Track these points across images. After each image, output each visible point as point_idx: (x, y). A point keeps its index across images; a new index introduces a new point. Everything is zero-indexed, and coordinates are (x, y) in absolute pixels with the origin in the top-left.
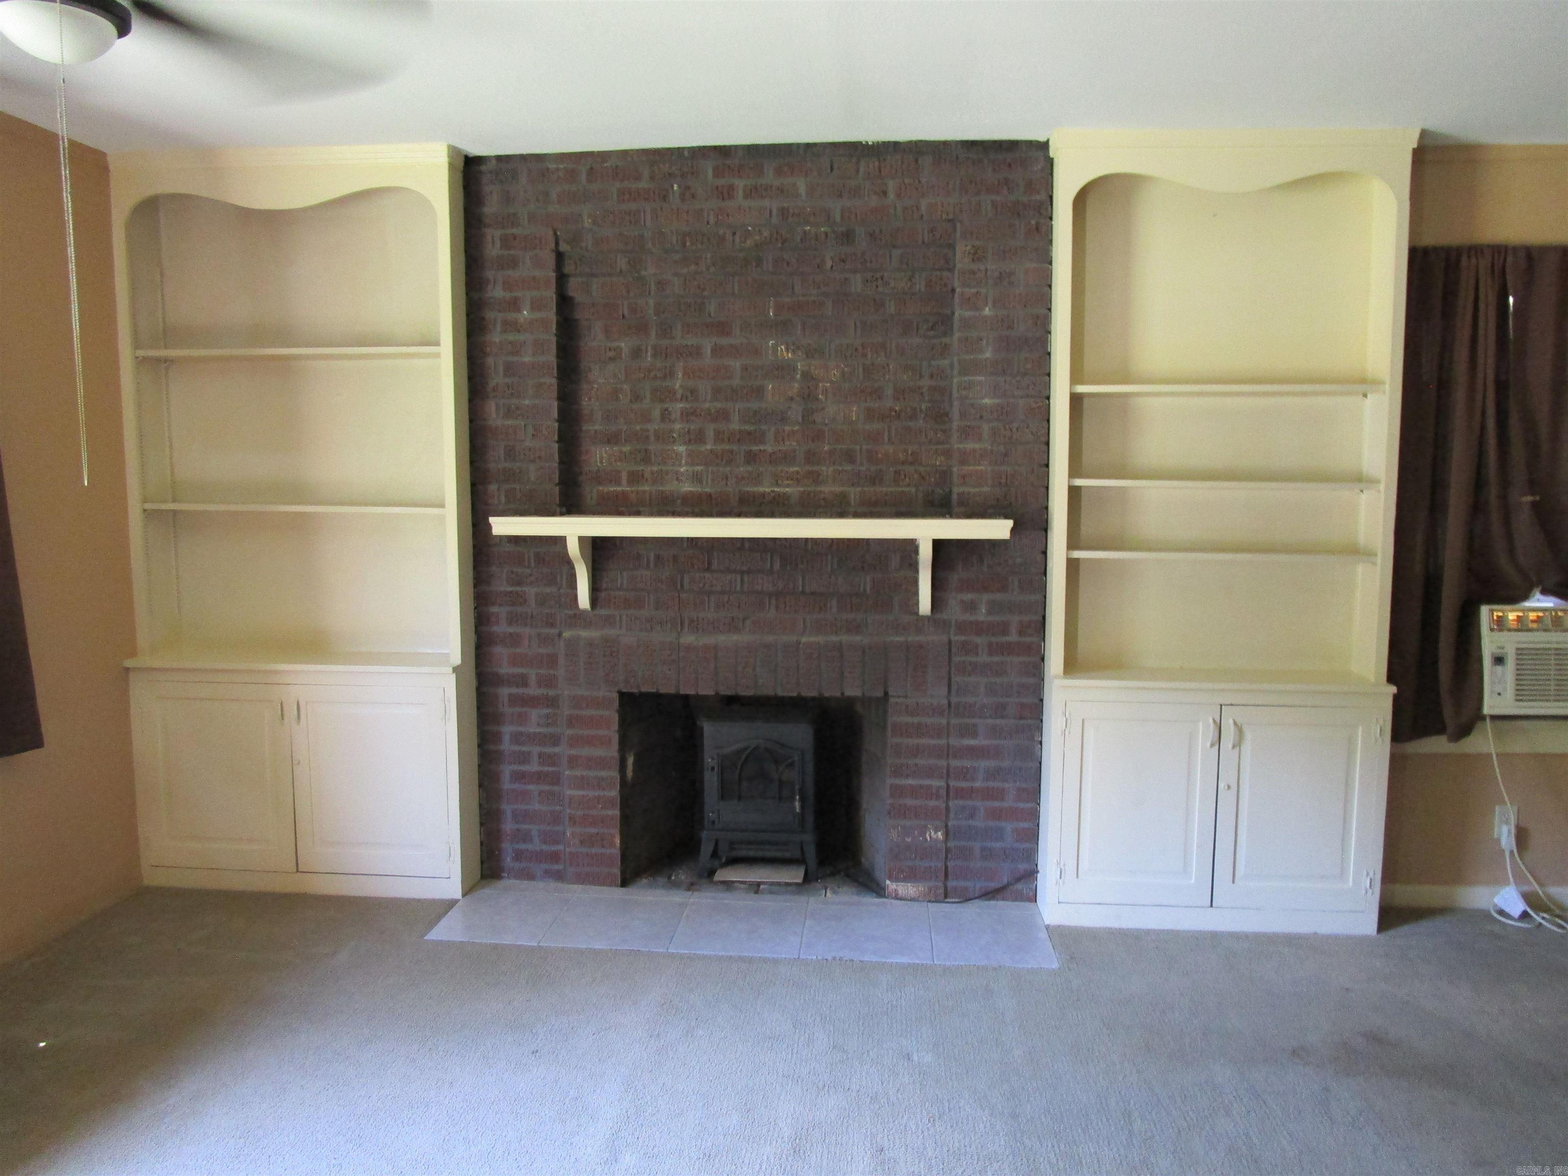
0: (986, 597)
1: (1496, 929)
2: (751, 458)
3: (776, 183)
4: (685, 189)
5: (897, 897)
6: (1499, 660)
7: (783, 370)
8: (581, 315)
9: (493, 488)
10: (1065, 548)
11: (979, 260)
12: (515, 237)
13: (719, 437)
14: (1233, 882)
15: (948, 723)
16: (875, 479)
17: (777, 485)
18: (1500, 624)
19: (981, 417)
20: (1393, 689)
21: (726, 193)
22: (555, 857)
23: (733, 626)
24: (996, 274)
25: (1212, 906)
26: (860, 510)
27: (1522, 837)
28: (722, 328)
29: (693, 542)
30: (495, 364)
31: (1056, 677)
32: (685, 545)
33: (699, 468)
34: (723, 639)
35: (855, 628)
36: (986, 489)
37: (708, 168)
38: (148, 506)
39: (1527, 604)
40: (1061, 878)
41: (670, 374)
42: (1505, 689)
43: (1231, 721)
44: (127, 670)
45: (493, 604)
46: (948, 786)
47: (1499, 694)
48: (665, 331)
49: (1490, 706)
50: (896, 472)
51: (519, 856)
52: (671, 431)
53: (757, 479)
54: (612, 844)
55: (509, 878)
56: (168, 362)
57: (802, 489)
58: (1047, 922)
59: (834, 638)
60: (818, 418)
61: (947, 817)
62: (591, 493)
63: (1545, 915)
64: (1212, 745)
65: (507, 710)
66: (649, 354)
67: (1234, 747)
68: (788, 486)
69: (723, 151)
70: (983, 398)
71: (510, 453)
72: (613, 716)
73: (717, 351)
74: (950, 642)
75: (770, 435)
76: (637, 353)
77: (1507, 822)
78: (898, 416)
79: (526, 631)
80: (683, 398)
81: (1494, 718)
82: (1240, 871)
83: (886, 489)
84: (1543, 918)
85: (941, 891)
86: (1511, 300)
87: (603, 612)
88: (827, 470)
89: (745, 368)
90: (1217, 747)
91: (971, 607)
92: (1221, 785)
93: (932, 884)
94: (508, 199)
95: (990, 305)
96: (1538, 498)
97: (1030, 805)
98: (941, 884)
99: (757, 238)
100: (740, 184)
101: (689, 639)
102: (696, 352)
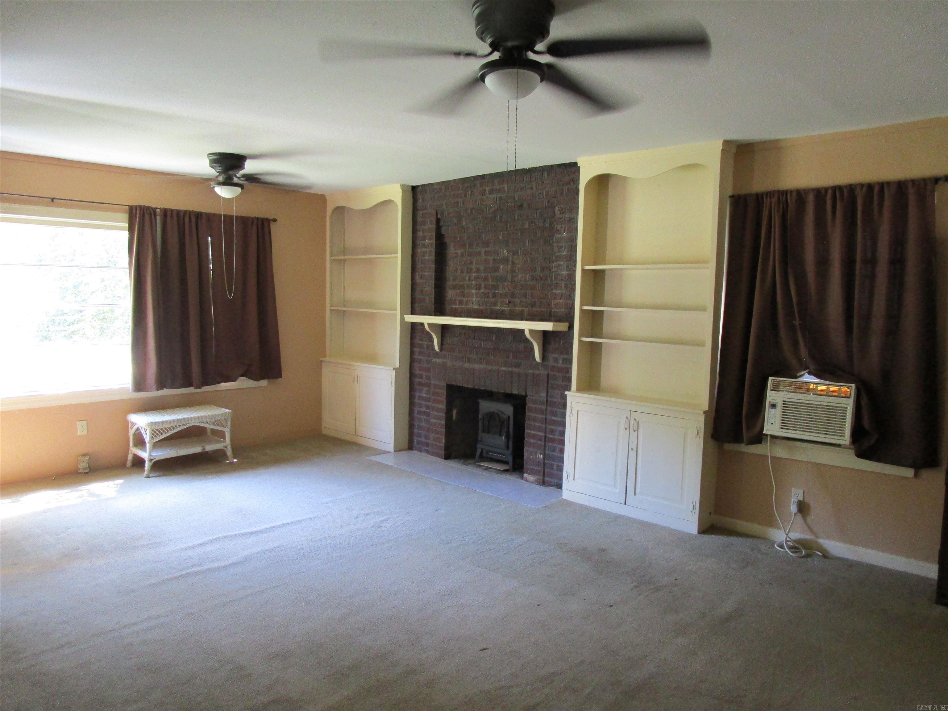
0: (562, 356)
2: (495, 295)
3: (498, 187)
4: (472, 192)
5: (526, 481)
6: (773, 406)
7: (505, 260)
8: (447, 240)
9: (416, 304)
10: (578, 336)
11: (563, 213)
12: (425, 213)
13: (485, 288)
14: (635, 494)
15: (546, 409)
16: (533, 305)
17: (502, 307)
18: (775, 388)
19: (562, 280)
21: (483, 193)
22: (427, 445)
23: (480, 362)
24: (568, 219)
25: (625, 504)
26: (528, 317)
27: (802, 507)
28: (487, 244)
29: (470, 327)
30: (418, 259)
32: (468, 328)
33: (479, 299)
34: (477, 366)
35: (518, 366)
36: (562, 310)
37: (478, 182)
38: (332, 308)
39: (798, 379)
40: (567, 479)
41: (471, 263)
42: (776, 422)
43: (634, 419)
44: (321, 361)
45: (415, 347)
46: (545, 437)
47: (772, 424)
48: (471, 246)
49: (768, 429)
50: (540, 302)
51: (419, 442)
52: (472, 284)
53: (495, 304)
54: (442, 442)
55: (415, 450)
56: (345, 260)
57: (510, 308)
58: (563, 498)
59: (510, 369)
60: (516, 279)
61: (545, 449)
62: (448, 307)
64: (626, 429)
65: (418, 387)
66: (466, 255)
67: (635, 431)
68: (505, 307)
69: (483, 177)
70: (562, 271)
71: (422, 292)
72: (444, 392)
73: (486, 253)
74: (548, 375)
75: (501, 287)
76: (462, 255)
78: (541, 279)
79: (423, 358)
80: (475, 272)
81: (768, 436)
82: (638, 490)
83: (537, 309)
85: (542, 481)
87: (444, 353)
88: (517, 301)
89: (494, 260)
90: (628, 430)
91: (556, 361)
92: (630, 448)
93: (538, 477)
94: (424, 200)
95: (566, 232)
98: (541, 478)
99: (493, 209)
100: (487, 189)
101: (466, 365)
102: (480, 254)
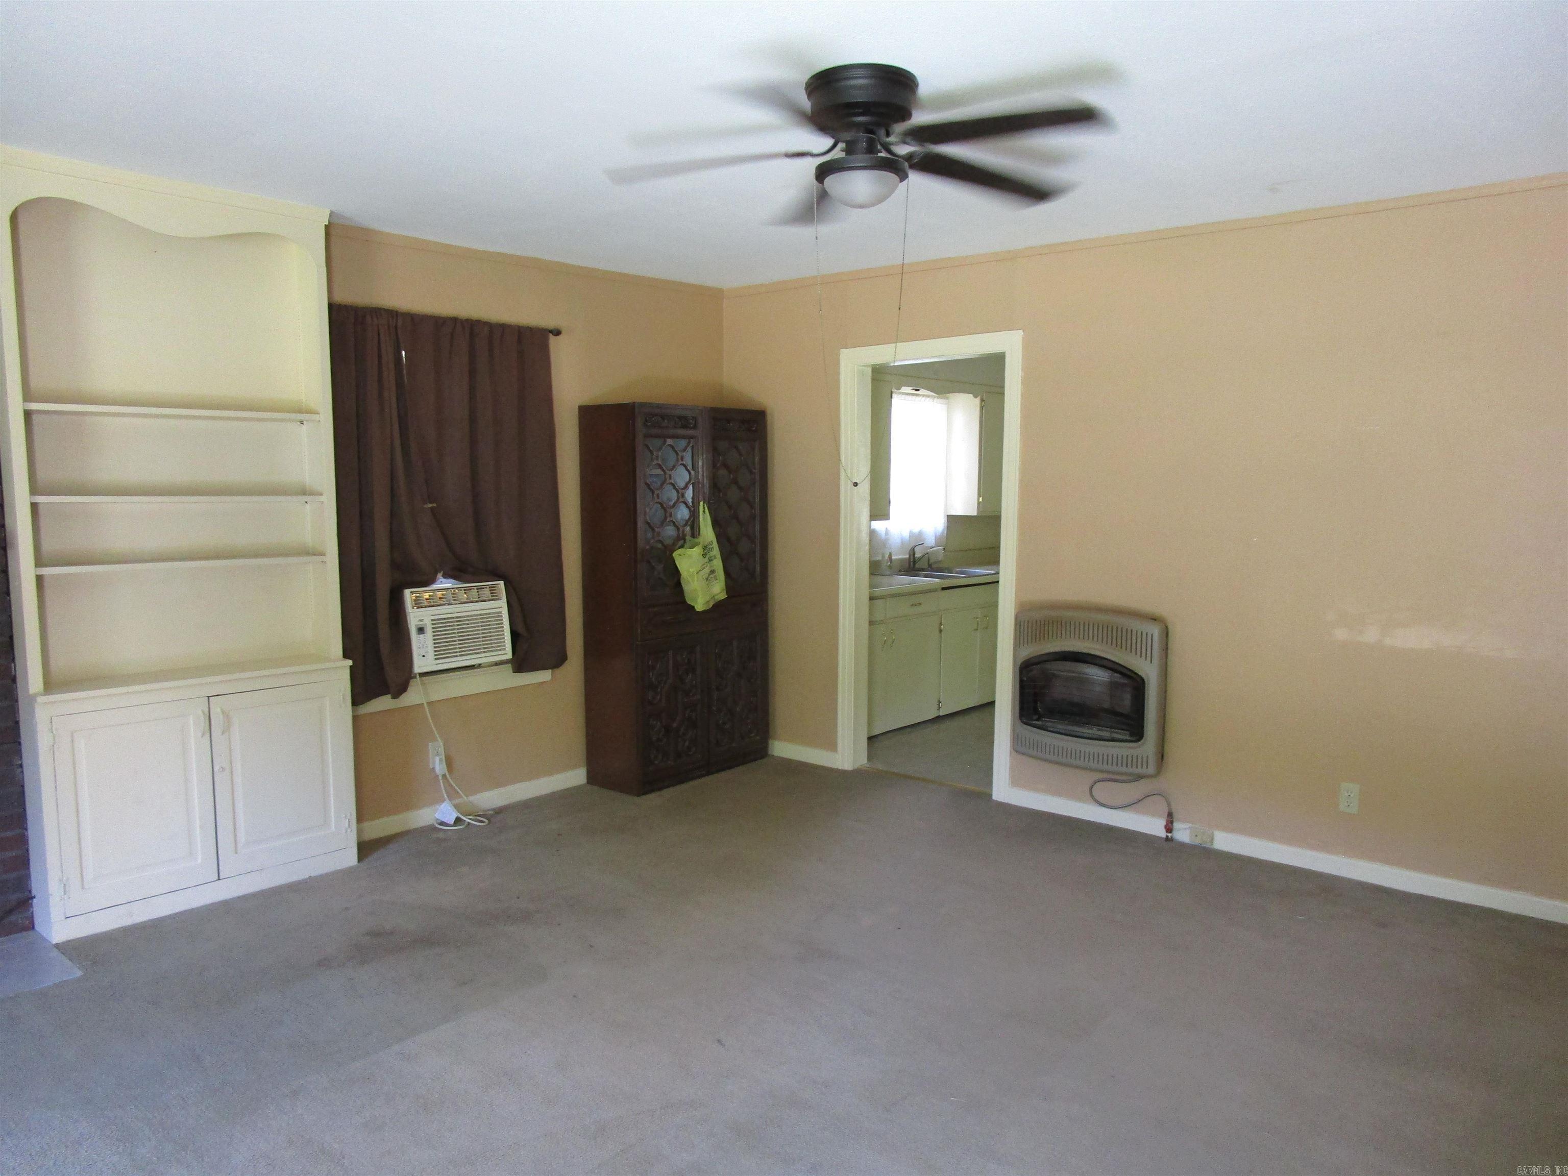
1: (441, 835)
6: (421, 630)
10: (34, 566)
14: (236, 850)
18: (418, 604)
20: (350, 662)
25: (218, 879)
27: (449, 762)
31: (39, 694)
39: (435, 586)
40: (65, 894)
42: (427, 652)
43: (219, 710)
47: (424, 656)
49: (420, 665)
58: (54, 942)
63: (471, 817)
64: (203, 735)
67: (223, 733)
77: (438, 754)
81: (420, 674)
82: (241, 842)
84: (470, 819)
86: (403, 353)
90: (208, 735)
92: (216, 769)
96: (435, 505)
97: (18, 831)
